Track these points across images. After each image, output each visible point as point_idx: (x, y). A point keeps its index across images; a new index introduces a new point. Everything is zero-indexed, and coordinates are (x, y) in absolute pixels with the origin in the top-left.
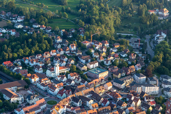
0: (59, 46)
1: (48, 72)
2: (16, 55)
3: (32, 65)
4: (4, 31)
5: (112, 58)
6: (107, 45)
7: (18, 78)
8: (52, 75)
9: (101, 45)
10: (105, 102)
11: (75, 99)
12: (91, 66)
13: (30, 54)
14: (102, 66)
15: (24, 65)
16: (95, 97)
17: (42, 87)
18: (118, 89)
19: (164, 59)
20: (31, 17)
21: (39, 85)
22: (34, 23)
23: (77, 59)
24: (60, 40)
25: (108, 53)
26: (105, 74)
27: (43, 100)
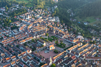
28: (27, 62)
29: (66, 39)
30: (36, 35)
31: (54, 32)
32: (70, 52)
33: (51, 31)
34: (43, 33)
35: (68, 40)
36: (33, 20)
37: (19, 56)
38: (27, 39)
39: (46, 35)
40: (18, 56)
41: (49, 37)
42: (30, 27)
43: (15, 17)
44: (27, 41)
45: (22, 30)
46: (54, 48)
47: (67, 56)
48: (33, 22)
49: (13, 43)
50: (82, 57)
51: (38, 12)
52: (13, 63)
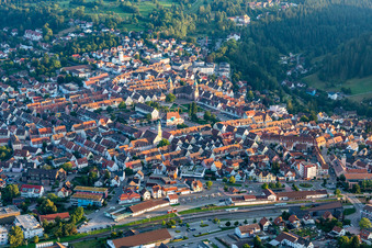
0: (127, 44)
1: (113, 59)
2: (84, 50)
3: (99, 57)
4: (73, 35)
5: (176, 51)
6: (174, 42)
7: (86, 63)
8: (117, 62)
9: (167, 41)
10: (161, 75)
11: (135, 75)
12: (155, 56)
13: (98, 49)
14: (165, 56)
15: (91, 57)
16: (154, 73)
17: (107, 69)
18: (177, 71)
19: (227, 52)
20: (100, 23)
21: (104, 68)
22: (103, 27)
23: (142, 52)
24: (128, 40)
25: (174, 47)
26: (167, 61)
27: (106, 74)
28: (94, 138)
29: (229, 111)
30: (136, 97)
31: (197, 94)
32: (224, 128)
33: (186, 89)
34: (159, 94)
35: (234, 112)
36: (135, 66)
37: (76, 129)
38: (106, 102)
39: (168, 99)
40: (73, 129)
41: (175, 105)
42: (122, 80)
43: (75, 57)
44: (105, 108)
45: (92, 86)
46: (180, 121)
47: (209, 132)
48: (134, 69)
49: (61, 109)
50: (252, 135)
51: (158, 46)
52: (57, 136)
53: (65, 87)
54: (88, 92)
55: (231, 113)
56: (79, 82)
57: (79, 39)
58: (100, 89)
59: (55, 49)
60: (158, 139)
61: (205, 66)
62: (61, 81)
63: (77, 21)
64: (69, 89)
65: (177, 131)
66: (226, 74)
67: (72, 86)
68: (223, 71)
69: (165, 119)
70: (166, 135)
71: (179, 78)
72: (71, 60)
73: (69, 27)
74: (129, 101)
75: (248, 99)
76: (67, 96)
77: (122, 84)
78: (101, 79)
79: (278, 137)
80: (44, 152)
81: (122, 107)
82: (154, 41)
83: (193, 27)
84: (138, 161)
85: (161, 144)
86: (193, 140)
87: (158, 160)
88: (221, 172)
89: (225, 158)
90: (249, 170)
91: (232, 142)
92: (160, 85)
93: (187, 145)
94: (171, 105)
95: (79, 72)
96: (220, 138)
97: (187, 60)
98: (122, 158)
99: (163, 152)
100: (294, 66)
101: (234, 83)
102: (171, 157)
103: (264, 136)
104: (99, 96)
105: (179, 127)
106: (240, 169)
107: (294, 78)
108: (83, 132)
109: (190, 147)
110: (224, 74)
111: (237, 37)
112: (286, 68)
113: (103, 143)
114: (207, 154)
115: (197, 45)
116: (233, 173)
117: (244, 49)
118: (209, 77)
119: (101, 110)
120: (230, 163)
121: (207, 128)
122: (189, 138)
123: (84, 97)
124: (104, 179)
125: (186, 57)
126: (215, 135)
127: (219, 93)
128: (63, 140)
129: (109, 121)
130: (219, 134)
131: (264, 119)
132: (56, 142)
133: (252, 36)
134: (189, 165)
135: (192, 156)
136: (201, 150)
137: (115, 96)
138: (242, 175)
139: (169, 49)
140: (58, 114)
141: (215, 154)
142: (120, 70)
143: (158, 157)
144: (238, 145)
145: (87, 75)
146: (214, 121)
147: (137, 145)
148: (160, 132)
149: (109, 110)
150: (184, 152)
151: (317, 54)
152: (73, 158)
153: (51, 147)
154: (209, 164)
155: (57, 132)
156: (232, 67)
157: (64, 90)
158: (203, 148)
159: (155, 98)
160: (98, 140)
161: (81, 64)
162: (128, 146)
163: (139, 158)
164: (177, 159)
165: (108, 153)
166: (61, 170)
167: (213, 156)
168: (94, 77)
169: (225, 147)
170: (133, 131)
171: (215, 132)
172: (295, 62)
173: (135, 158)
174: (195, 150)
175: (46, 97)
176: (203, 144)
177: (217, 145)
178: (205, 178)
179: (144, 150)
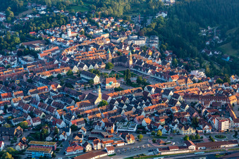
0: (74, 22)
1: (63, 35)
2: (39, 28)
3: (51, 34)
4: (30, 16)
5: (114, 27)
6: (112, 20)
7: (40, 39)
8: (66, 37)
9: (107, 19)
10: (102, 47)
11: (81, 47)
12: (97, 32)
13: (50, 27)
14: (106, 32)
15: (45, 33)
16: (96, 46)
17: (58, 44)
18: (115, 43)
19: (156, 27)
20: (53, 5)
21: (55, 42)
22: (54, 9)
23: (86, 28)
24: (75, 19)
25: (113, 24)
26: (107, 35)
27: (57, 48)
28: (46, 101)
29: (157, 75)
30: (81, 66)
31: (131, 62)
32: (153, 90)
33: (122, 59)
34: (100, 63)
35: (161, 77)
36: (81, 40)
37: (31, 93)
38: (56, 70)
39: (107, 67)
40: (29, 93)
41: (113, 72)
42: (69, 52)
43: (31, 34)
44: (55, 75)
45: (46, 57)
46: (117, 85)
47: (141, 94)
48: (80, 43)
49: (20, 77)
50: (176, 96)
51: (100, 24)
52: (16, 100)
53: (23, 59)
54: (42, 62)
55: (159, 78)
56: (35, 54)
57: (35, 19)
58: (52, 60)
59: (16, 28)
60: (99, 100)
61: (138, 39)
62: (20, 54)
63: (34, 5)
64: (26, 60)
65: (115, 93)
66: (155, 45)
67: (29, 57)
68: (153, 43)
69: (104, 83)
70: (105, 97)
71: (116, 49)
72: (28, 36)
73: (27, 10)
74: (75, 69)
75: (174, 65)
76: (25, 66)
77: (70, 56)
78: (52, 52)
79: (197, 97)
80: (5, 113)
81: (70, 74)
82: (96, 20)
83: (128, 7)
84: (82, 119)
85: (101, 104)
86: (128, 101)
87: (98, 118)
88: (150, 127)
89: (153, 115)
90: (174, 125)
91: (160, 102)
92: (101, 56)
93: (122, 105)
94: (109, 72)
95: (35, 47)
96: (149, 98)
97: (124, 34)
98: (69, 117)
99: (102, 111)
100: (212, 37)
101: (161, 53)
102: (109, 115)
103: (186, 96)
104: (51, 66)
105: (116, 90)
106: (166, 124)
107: (212, 47)
108: (37, 95)
109: (125, 107)
110: (154, 45)
111: (164, 15)
112: (205, 39)
113: (53, 105)
114: (139, 112)
115: (131, 22)
116: (160, 127)
117: (170, 24)
118: (142, 48)
119: (52, 77)
120: (157, 119)
121: (139, 91)
122: (124, 99)
123: (39, 67)
124: (54, 134)
125: (122, 32)
126: (145, 97)
127: (149, 61)
128: (21, 102)
129: (59, 86)
130: (149, 95)
131: (186, 82)
132: (15, 105)
133: (177, 13)
134: (123, 121)
135: (126, 114)
136: (134, 109)
137: (64, 65)
138: (167, 129)
139: (108, 25)
140: (17, 82)
141: (146, 111)
142: (68, 44)
143: (99, 115)
144: (164, 104)
145: (41, 49)
146: (145, 84)
147: (81, 106)
148: (100, 94)
149: (59, 77)
150: (120, 111)
151: (231, 27)
152: (29, 117)
153: (11, 109)
154: (140, 120)
155: (16, 96)
156: (160, 39)
157: (23, 62)
158: (136, 107)
159: (97, 66)
160: (50, 102)
161: (36, 39)
162: (74, 107)
163: (83, 116)
164: (114, 117)
165: (58, 113)
166: (19, 128)
167: (143, 114)
168: (47, 50)
169: (154, 106)
170: (78, 94)
171: (146, 94)
172: (213, 34)
173: (79, 117)
174: (129, 108)
175: (8, 67)
176: (136, 103)
177: (147, 104)
178: (137, 132)
179: (87, 110)
